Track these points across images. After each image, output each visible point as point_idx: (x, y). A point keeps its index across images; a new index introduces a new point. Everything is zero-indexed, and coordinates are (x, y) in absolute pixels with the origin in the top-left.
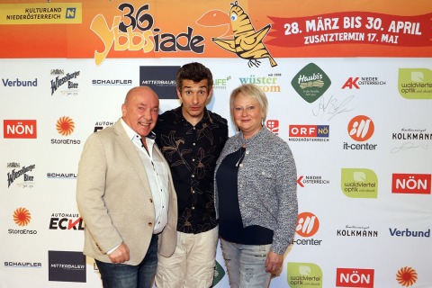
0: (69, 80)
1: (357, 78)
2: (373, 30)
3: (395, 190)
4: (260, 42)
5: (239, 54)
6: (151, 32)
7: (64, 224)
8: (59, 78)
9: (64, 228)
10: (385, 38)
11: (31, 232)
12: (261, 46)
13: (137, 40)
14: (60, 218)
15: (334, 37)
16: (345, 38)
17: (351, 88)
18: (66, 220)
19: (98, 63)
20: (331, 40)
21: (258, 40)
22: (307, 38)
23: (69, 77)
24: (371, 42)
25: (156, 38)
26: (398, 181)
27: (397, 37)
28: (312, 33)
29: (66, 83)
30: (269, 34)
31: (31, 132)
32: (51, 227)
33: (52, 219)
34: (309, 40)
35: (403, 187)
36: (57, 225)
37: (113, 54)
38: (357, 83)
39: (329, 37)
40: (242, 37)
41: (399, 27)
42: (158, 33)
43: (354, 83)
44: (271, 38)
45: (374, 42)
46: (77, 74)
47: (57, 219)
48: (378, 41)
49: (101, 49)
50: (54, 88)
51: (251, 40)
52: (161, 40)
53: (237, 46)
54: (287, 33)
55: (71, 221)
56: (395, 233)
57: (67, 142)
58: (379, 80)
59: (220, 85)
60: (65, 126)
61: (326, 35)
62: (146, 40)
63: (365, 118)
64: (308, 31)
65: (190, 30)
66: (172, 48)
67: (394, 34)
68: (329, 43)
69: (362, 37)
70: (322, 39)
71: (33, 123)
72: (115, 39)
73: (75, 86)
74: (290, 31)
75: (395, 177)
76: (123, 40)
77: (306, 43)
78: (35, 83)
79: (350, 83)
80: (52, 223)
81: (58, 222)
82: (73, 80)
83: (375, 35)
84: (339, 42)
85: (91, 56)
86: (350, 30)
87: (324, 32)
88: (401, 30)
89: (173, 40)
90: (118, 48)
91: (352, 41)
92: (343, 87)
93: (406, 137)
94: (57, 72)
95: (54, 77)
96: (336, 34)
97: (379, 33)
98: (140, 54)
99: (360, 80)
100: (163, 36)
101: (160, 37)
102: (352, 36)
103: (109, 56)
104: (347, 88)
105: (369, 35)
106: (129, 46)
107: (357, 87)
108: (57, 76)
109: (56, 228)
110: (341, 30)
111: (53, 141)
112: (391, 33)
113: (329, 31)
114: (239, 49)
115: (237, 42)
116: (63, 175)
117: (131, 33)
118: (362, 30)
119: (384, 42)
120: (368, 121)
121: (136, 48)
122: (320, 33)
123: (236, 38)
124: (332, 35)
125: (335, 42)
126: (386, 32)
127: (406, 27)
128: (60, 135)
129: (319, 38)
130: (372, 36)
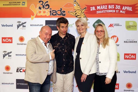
0: (23, 25)
1: (113, 24)
2: (117, 9)
3: (125, 59)
4: (83, 13)
5: (76, 16)
6: (49, 10)
7: (21, 70)
8: (20, 24)
9: (21, 72)
10: (121, 11)
11: (10, 73)
12: (83, 14)
13: (44, 12)
14: (20, 69)
15: (106, 11)
16: (109, 11)
17: (111, 27)
18: (22, 69)
19: (32, 19)
20: (105, 12)
21: (82, 12)
22: (97, 12)
23: (23, 24)
24: (117, 13)
25: (51, 11)
26: (126, 56)
27: (125, 11)
28: (99, 10)
29: (22, 26)
30: (86, 10)
31: (11, 41)
32: (17, 72)
33: (17, 69)
34: (98, 12)
35: (128, 58)
36: (19, 71)
37: (37, 17)
38: (113, 25)
39: (104, 11)
40: (77, 11)
41: (125, 8)
42: (51, 10)
43: (112, 25)
44: (86, 11)
45: (118, 13)
46: (25, 23)
47: (19, 69)
48: (119, 13)
49: (33, 15)
50: (18, 27)
51: (80, 12)
52: (52, 12)
53: (76, 14)
54: (91, 10)
55: (23, 69)
56: (125, 72)
57: (22, 44)
58: (120, 25)
59: (71, 26)
60: (22, 39)
61: (103, 11)
62: (47, 12)
63: (116, 36)
64: (98, 9)
65: (61, 9)
66: (56, 15)
67: (124, 10)
68: (104, 13)
69: (114, 11)
70: (102, 12)
71: (11, 38)
72: (38, 12)
73: (25, 26)
74: (92, 9)
75: (125, 54)
76: (40, 12)
77: (97, 13)
78: (12, 26)
79: (111, 25)
80: (17, 70)
81: (19, 70)
82: (24, 25)
83: (118, 11)
84: (107, 13)
85: (30, 17)
86: (111, 9)
87: (103, 10)
88: (126, 9)
89: (56, 12)
90: (39, 14)
91: (111, 13)
92: (109, 27)
93: (128, 42)
94: (19, 22)
95: (18, 24)
96: (106, 10)
97: (119, 10)
98: (45, 16)
99: (114, 24)
100: (53, 11)
101: (52, 11)
102: (111, 11)
103: (36, 17)
104: (110, 27)
105: (116, 11)
106: (42, 14)
107: (113, 27)
108: (19, 23)
109: (18, 72)
110: (108, 9)
111: (18, 44)
112: (123, 10)
113: (104, 10)
114: (76, 15)
115: (76, 13)
116: (21, 55)
117: (42, 10)
118: (114, 9)
119: (121, 13)
120: (117, 37)
121: (44, 15)
122: (101, 10)
123: (75, 12)
124: (105, 11)
125: (106, 13)
126: (121, 10)
127: (128, 8)
128: (20, 42)
129: (101, 11)
130: (117, 11)
